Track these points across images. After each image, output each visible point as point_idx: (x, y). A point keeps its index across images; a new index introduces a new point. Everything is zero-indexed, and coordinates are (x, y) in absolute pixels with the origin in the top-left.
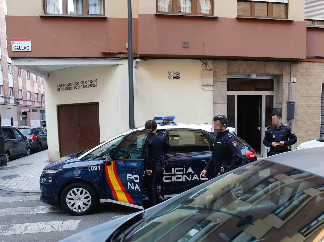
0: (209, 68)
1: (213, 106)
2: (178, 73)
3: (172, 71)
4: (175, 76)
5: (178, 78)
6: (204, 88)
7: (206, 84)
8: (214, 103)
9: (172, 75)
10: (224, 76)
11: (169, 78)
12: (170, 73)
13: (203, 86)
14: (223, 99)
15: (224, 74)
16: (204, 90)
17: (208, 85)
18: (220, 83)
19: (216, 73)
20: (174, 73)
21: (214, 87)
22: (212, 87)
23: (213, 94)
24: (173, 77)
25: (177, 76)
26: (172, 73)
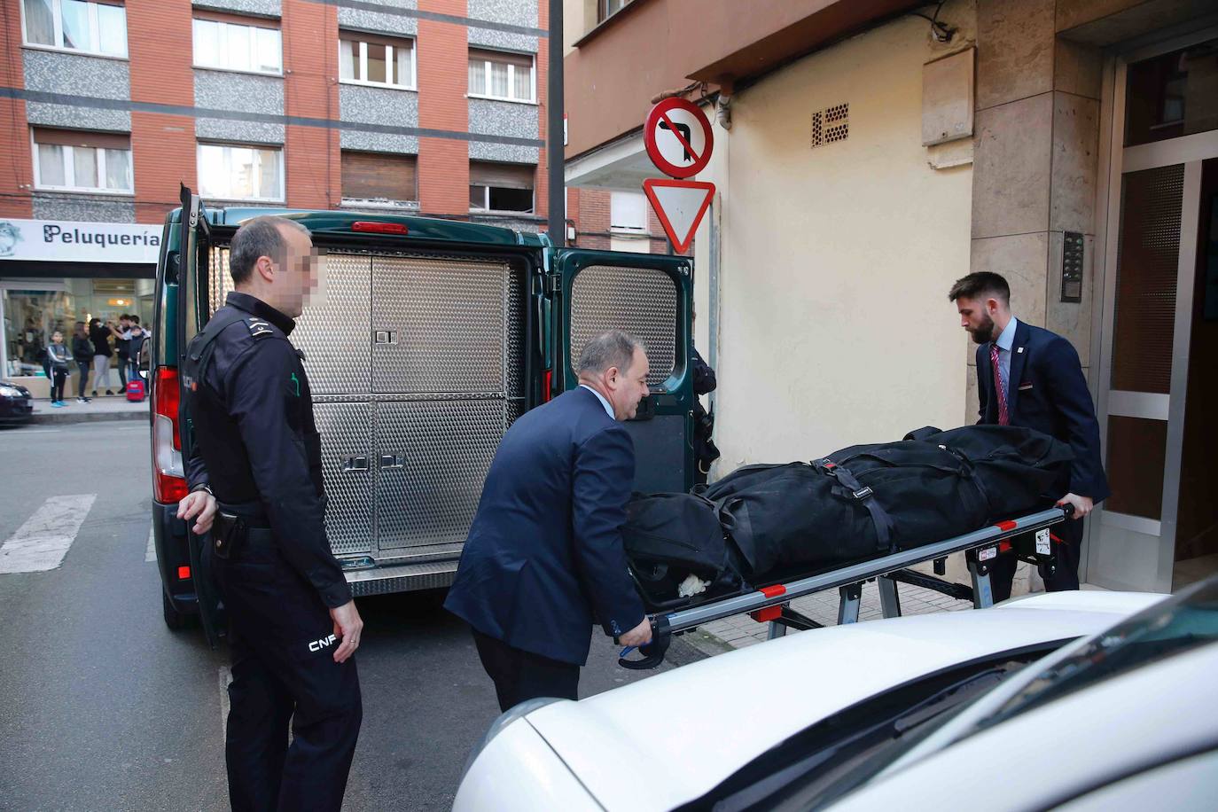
0: (962, 38)
1: (973, 250)
2: (843, 111)
3: (822, 107)
4: (832, 130)
5: (842, 133)
6: (937, 158)
7: (936, 137)
8: (976, 238)
9: (825, 127)
10: (1037, 59)
11: (815, 141)
12: (816, 118)
13: (932, 147)
14: (1023, 205)
15: (1034, 54)
16: (939, 170)
17: (945, 142)
18: (1011, 112)
19: (994, 55)
20: (832, 115)
21: (977, 146)
22: (969, 146)
23: (976, 181)
24: (826, 137)
25: (838, 126)
26: (823, 119)
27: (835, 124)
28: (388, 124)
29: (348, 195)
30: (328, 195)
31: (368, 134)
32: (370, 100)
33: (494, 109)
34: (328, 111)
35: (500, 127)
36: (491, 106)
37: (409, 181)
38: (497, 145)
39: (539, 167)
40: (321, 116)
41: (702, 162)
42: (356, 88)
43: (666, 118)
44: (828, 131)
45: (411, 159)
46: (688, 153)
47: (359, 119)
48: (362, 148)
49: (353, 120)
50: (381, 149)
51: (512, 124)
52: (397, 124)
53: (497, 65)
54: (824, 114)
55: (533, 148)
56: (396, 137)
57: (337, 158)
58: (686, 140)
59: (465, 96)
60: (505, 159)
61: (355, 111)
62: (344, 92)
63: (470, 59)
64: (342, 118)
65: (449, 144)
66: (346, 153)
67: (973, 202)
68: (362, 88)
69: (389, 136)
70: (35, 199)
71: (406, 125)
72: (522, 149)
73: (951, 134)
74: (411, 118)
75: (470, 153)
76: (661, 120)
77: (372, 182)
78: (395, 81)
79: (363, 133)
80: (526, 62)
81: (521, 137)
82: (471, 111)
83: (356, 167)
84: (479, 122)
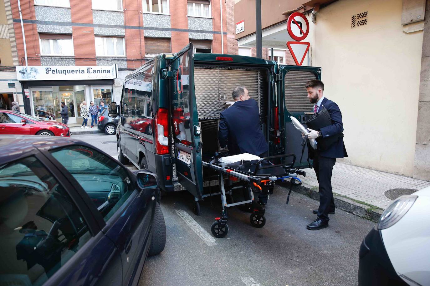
1: (422, 61)
2: (365, 14)
3: (356, 13)
5: (365, 22)
6: (407, 29)
7: (408, 21)
8: (424, 57)
9: (357, 20)
11: (353, 26)
12: (353, 18)
13: (405, 25)
16: (407, 33)
17: (412, 23)
20: (360, 16)
21: (426, 24)
22: (422, 24)
23: (424, 37)
24: (358, 24)
25: (363, 20)
26: (356, 18)
27: (361, 19)
28: (161, 27)
29: (147, 53)
30: (140, 53)
31: (153, 31)
32: (154, 19)
33: (197, 21)
34: (139, 23)
35: (199, 27)
36: (196, 19)
37: (168, 47)
38: (198, 34)
39: (213, 41)
40: (137, 25)
41: (306, 35)
42: (149, 14)
43: (294, 19)
44: (359, 22)
45: (168, 40)
46: (301, 32)
47: (150, 26)
48: (151, 36)
49: (148, 26)
50: (158, 36)
51: (203, 26)
52: (164, 27)
53: (197, 4)
54: (357, 16)
55: (211, 34)
56: (163, 32)
57: (143, 40)
58: (300, 27)
59: (187, 16)
60: (201, 38)
61: (149, 23)
62: (144, 16)
63: (188, 2)
64: (144, 26)
65: (182, 34)
66: (147, 38)
67: (423, 44)
68: (151, 15)
69: (161, 31)
70: (41, 59)
71: (166, 28)
72: (207, 34)
73: (414, 20)
74: (168, 25)
75: (189, 36)
76: (293, 20)
77: (155, 48)
78: (162, 12)
79: (152, 31)
80: (207, 3)
81: (207, 30)
82: (189, 22)
83: (149, 43)
84: (192, 25)
